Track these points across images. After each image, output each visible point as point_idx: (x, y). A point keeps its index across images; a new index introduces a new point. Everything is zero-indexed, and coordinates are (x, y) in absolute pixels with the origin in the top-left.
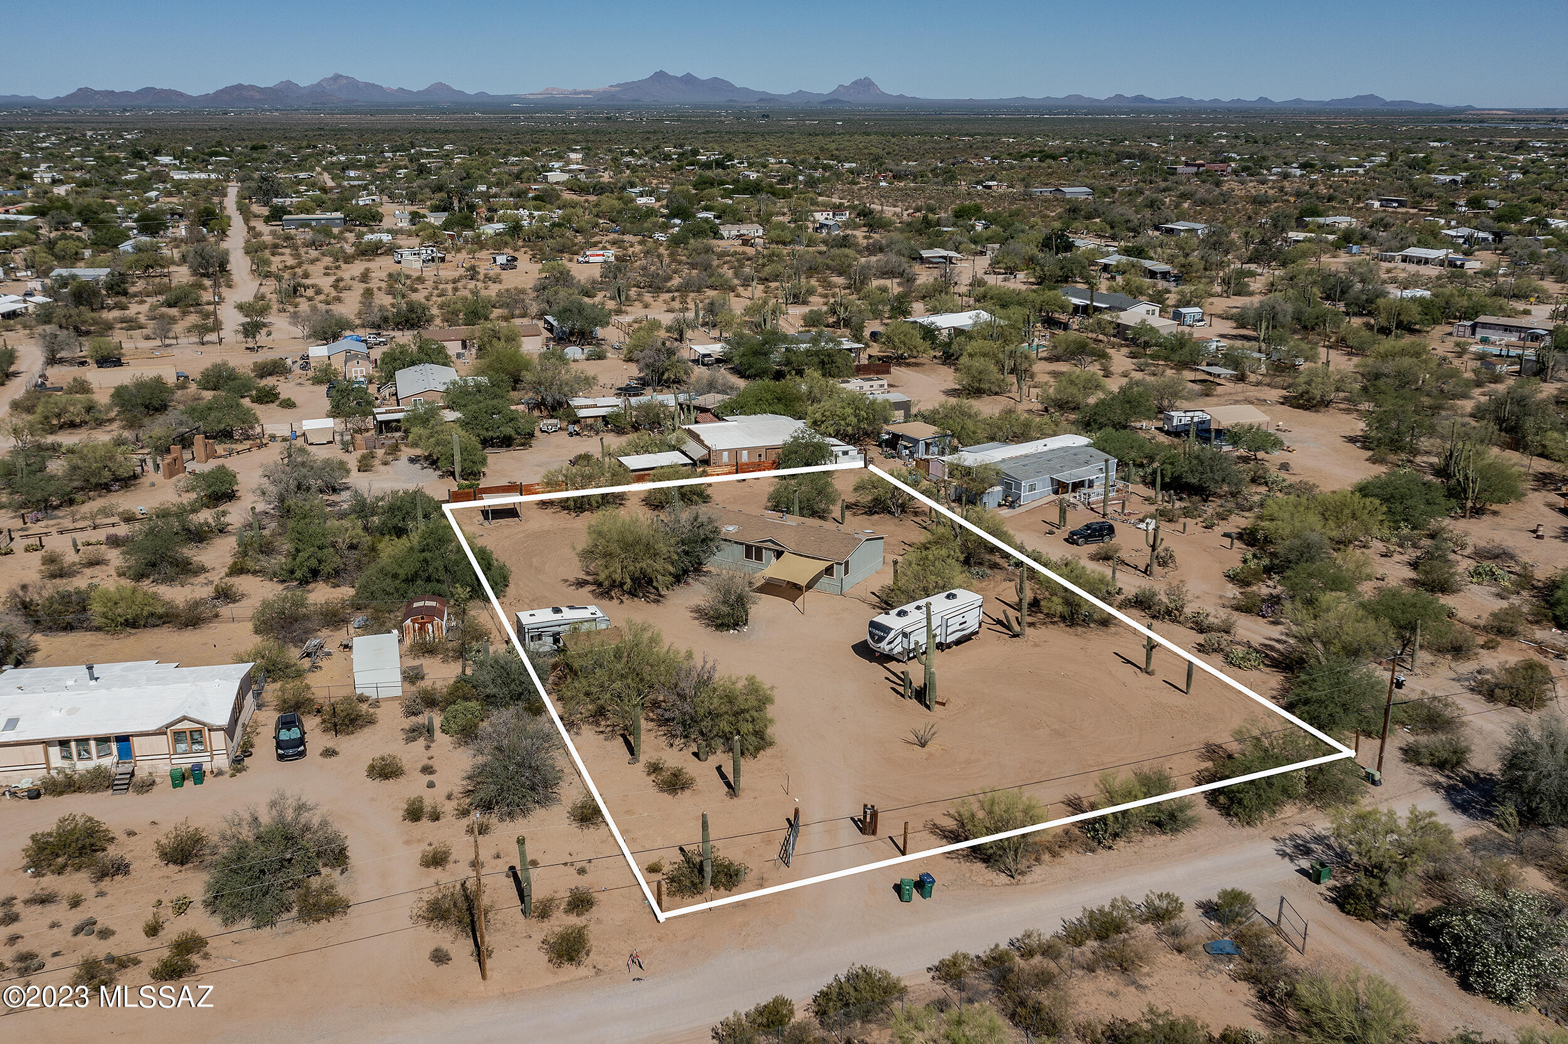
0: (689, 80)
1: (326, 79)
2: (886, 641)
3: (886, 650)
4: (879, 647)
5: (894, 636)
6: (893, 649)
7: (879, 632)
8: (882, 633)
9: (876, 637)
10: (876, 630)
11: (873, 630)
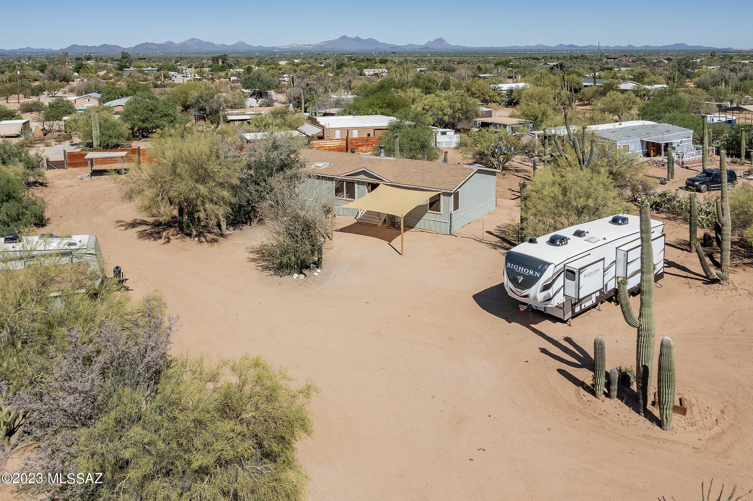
0: (358, 39)
1: (188, 40)
2: (539, 284)
3: (539, 301)
4: (526, 296)
5: (553, 276)
6: (550, 299)
7: (525, 270)
8: (531, 272)
9: (521, 279)
10: (519, 267)
11: (513, 267)
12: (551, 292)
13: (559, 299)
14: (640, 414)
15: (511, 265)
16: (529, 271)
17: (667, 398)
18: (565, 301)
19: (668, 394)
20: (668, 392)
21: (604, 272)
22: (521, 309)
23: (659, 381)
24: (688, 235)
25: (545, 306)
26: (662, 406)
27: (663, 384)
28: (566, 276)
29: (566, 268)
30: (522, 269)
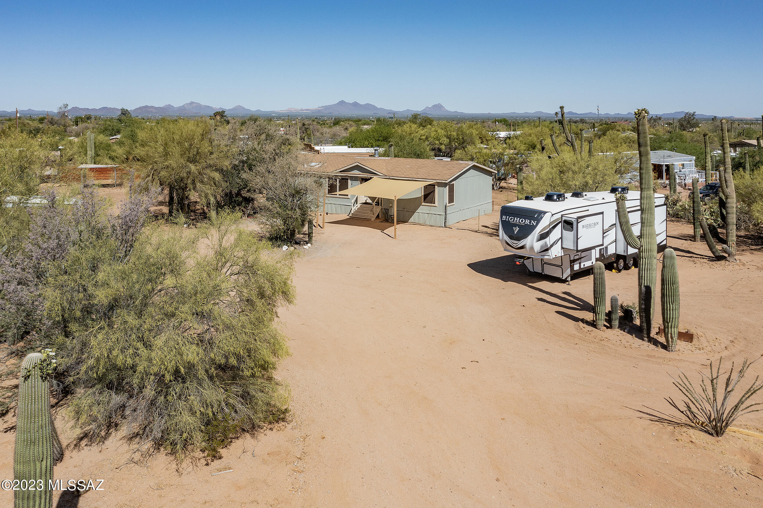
0: (356, 104)
1: (187, 104)
2: (535, 233)
3: (536, 251)
4: (522, 247)
5: (550, 225)
6: (547, 250)
7: (520, 220)
8: (527, 222)
9: (516, 230)
10: (514, 219)
11: (508, 219)
12: (549, 241)
13: (556, 252)
14: (643, 340)
15: (506, 218)
16: (525, 221)
17: (671, 314)
18: (563, 255)
19: (673, 310)
20: (673, 307)
21: (604, 233)
22: (518, 263)
23: (663, 296)
24: (693, 231)
25: (542, 257)
26: (667, 324)
27: (667, 299)
28: (564, 228)
29: (564, 218)
30: (518, 220)
